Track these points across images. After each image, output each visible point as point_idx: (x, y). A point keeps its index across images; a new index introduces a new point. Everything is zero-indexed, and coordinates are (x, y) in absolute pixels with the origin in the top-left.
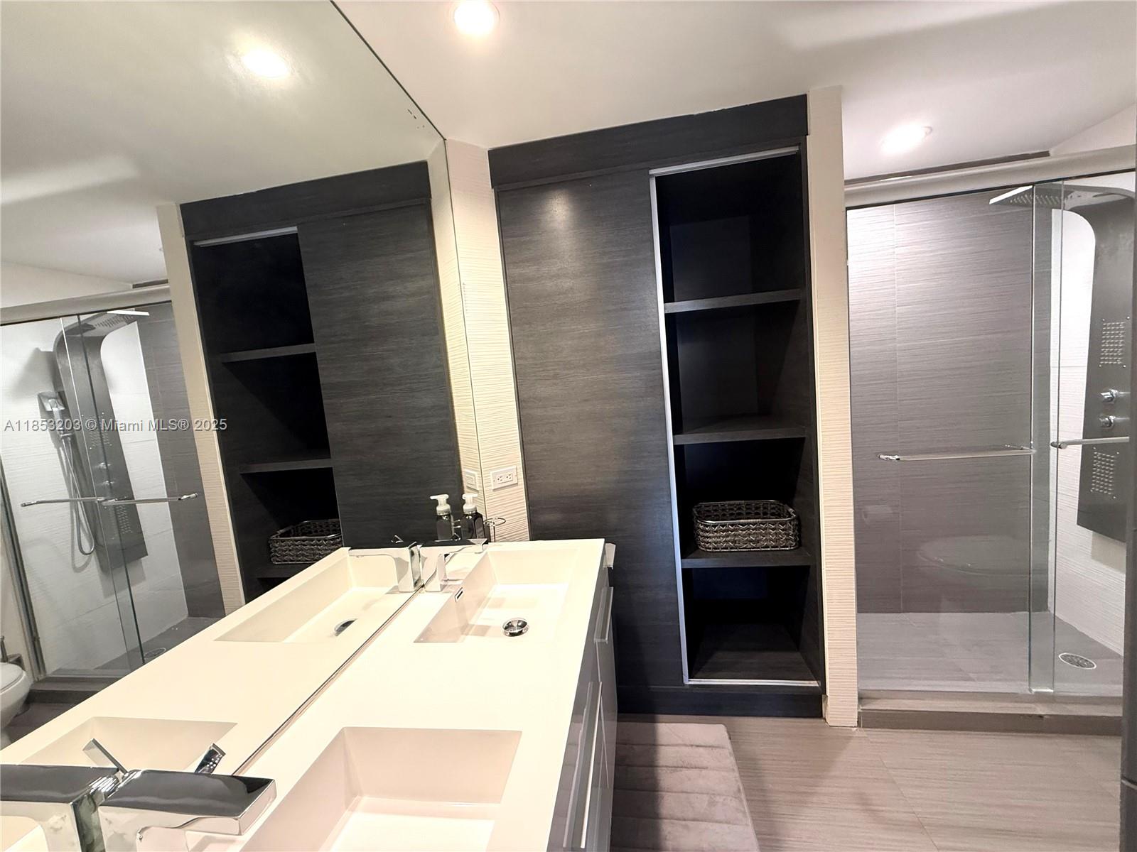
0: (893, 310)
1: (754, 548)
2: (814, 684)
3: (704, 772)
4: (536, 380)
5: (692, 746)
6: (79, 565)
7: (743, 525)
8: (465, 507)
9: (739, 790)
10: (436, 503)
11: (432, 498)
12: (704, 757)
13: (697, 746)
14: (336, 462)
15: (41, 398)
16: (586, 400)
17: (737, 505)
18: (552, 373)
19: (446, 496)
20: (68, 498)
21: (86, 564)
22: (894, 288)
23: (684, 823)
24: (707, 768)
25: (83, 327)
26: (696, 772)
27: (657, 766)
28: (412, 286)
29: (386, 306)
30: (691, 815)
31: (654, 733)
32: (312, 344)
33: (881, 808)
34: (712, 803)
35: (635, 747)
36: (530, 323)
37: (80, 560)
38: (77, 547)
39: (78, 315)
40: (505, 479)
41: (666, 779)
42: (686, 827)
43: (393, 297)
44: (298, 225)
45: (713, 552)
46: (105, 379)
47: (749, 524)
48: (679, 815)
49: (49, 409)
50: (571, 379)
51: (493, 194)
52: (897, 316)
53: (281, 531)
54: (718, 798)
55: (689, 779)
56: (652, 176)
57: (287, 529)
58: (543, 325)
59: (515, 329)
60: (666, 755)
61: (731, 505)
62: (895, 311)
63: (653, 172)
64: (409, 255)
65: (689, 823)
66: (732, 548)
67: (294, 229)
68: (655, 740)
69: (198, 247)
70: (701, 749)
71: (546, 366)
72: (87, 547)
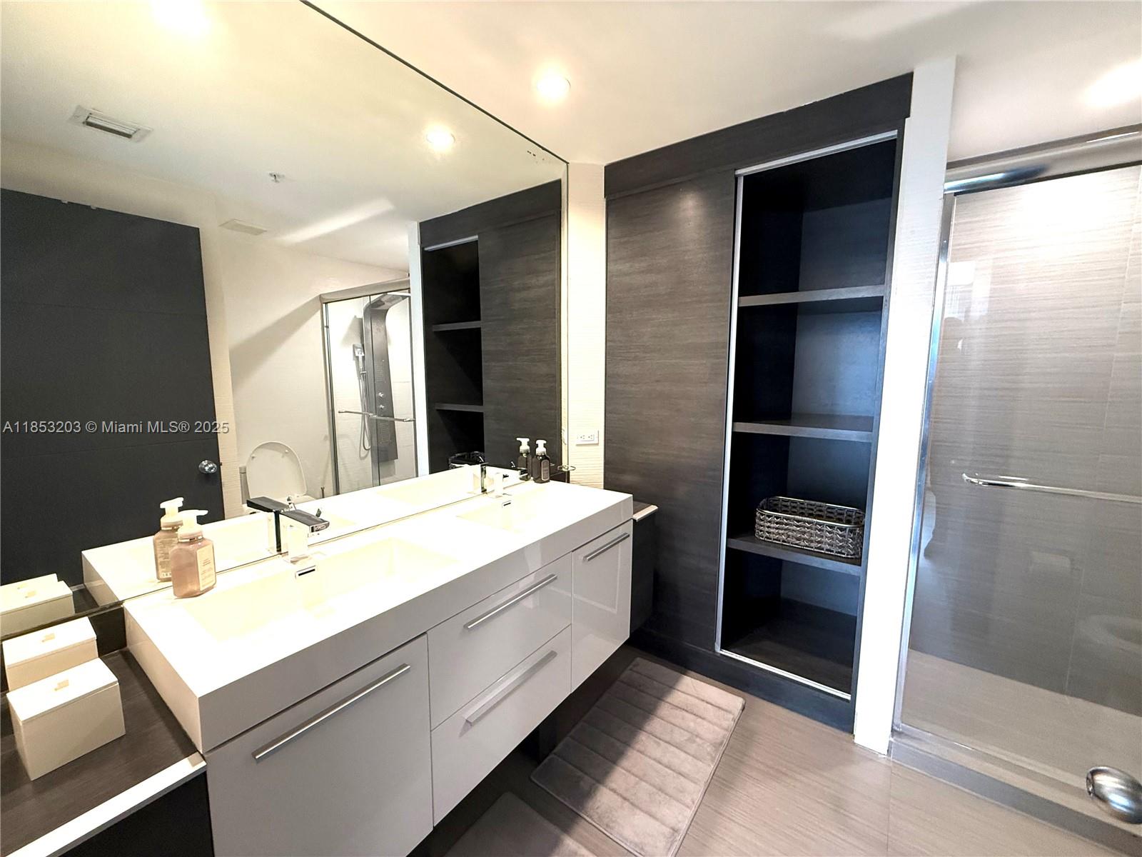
0: (1117, 307)
1: (807, 546)
2: (848, 697)
3: (699, 720)
4: (621, 360)
5: (703, 701)
6: (363, 455)
7: (798, 521)
8: (537, 450)
9: (721, 744)
10: (520, 443)
11: (518, 439)
12: (710, 712)
13: (707, 703)
14: (486, 409)
15: (354, 347)
16: (657, 381)
17: (818, 506)
18: (633, 355)
19: (528, 440)
20: (361, 411)
21: (366, 456)
22: (1124, 277)
23: (658, 740)
24: (704, 719)
25: (378, 303)
26: (692, 717)
27: (664, 701)
28: (543, 279)
29: (524, 294)
30: (668, 738)
31: (677, 680)
32: (478, 322)
33: (853, 816)
34: (690, 740)
35: (655, 682)
36: (621, 312)
37: (363, 453)
38: (362, 445)
39: (370, 296)
40: (587, 438)
41: (664, 710)
42: (659, 744)
43: (529, 287)
44: (479, 234)
45: (764, 541)
46: (386, 338)
47: (805, 522)
48: (658, 735)
49: (357, 355)
50: (648, 361)
51: (605, 203)
52: (1121, 316)
53: (459, 454)
54: (698, 740)
55: (683, 719)
56: (740, 175)
57: (464, 454)
58: (631, 314)
59: (609, 316)
60: (676, 697)
61: (811, 505)
62: (1119, 310)
63: (739, 172)
64: (543, 255)
65: (661, 742)
66: (784, 541)
67: (475, 237)
68: (674, 685)
69: (427, 252)
70: (709, 705)
71: (630, 349)
72: (367, 446)
